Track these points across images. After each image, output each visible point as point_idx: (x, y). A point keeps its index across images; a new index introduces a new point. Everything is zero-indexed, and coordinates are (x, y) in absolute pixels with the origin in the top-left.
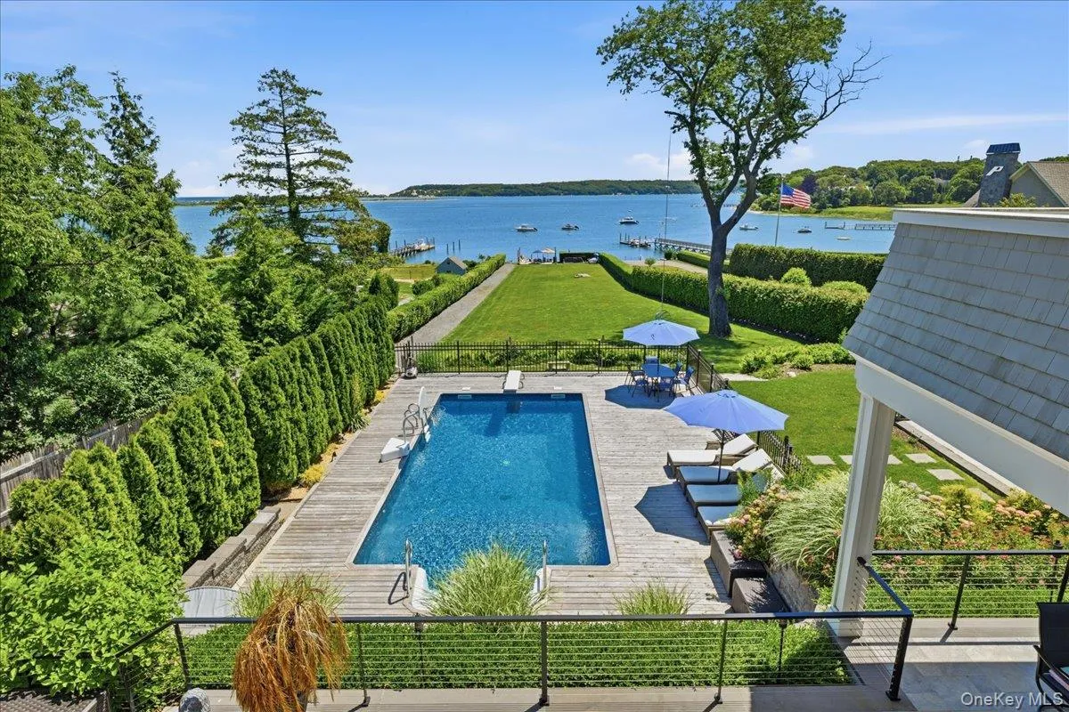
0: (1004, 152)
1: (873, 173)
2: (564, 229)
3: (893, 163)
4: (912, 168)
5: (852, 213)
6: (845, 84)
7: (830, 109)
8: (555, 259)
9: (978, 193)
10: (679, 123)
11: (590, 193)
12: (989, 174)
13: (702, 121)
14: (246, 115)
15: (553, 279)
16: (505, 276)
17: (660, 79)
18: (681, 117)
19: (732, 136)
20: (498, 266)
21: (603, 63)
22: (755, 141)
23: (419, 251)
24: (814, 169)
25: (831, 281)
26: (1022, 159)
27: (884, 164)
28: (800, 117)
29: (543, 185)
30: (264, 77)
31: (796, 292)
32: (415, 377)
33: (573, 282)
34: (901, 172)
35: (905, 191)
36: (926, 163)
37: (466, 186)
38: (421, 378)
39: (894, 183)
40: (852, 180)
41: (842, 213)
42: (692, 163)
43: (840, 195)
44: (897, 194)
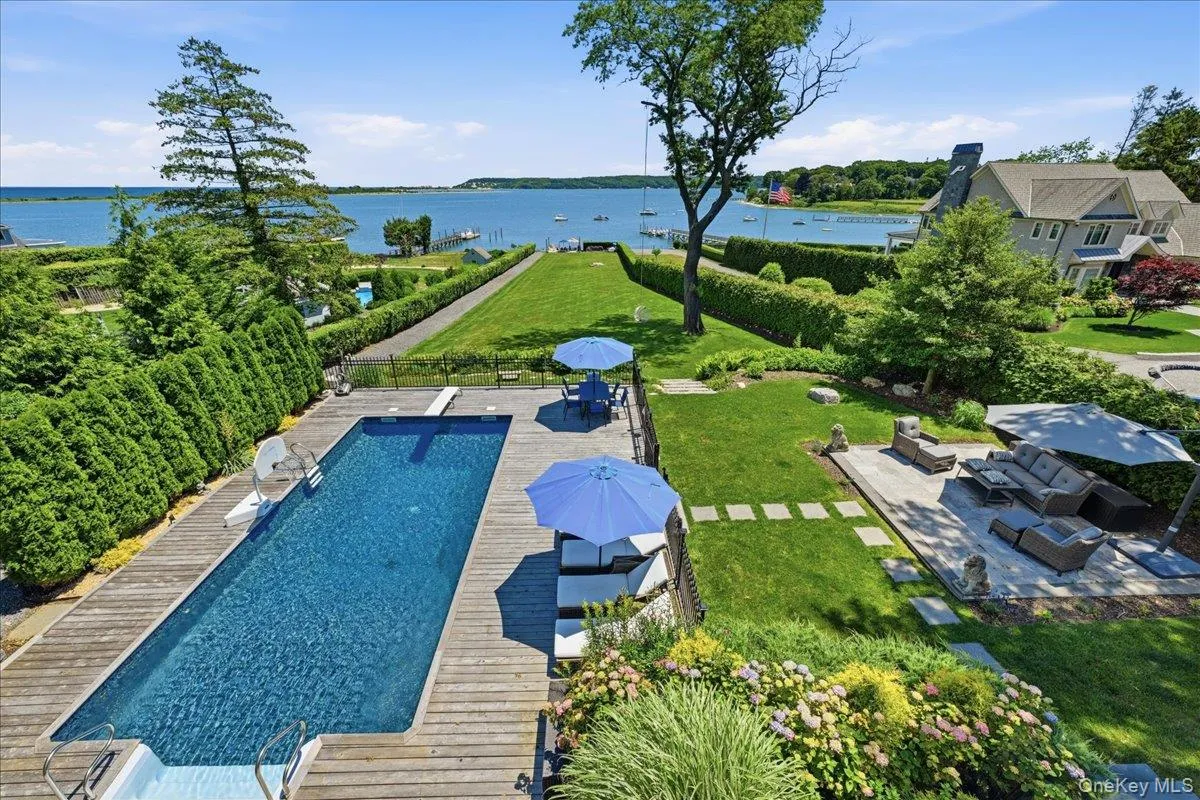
0: (968, 153)
1: (857, 171)
2: (596, 219)
3: (873, 163)
4: (890, 167)
5: (837, 207)
6: (825, 76)
7: (807, 102)
8: (579, 247)
9: (941, 191)
10: (656, 115)
11: (623, 187)
12: (953, 173)
13: (681, 114)
14: (166, 94)
15: (572, 267)
16: (531, 263)
17: (637, 66)
18: (658, 109)
19: (711, 132)
20: (526, 254)
21: (575, 46)
22: (732, 135)
23: (465, 239)
24: (809, 168)
25: (800, 277)
26: (982, 161)
27: (867, 163)
28: (776, 110)
29: (583, 179)
30: (182, 48)
31: (765, 289)
32: (346, 394)
33: (589, 270)
34: (879, 171)
35: (881, 188)
36: (901, 163)
37: (518, 180)
38: (355, 395)
39: (873, 181)
40: (839, 178)
41: (828, 207)
42: (669, 159)
43: (828, 191)
44: (874, 191)
